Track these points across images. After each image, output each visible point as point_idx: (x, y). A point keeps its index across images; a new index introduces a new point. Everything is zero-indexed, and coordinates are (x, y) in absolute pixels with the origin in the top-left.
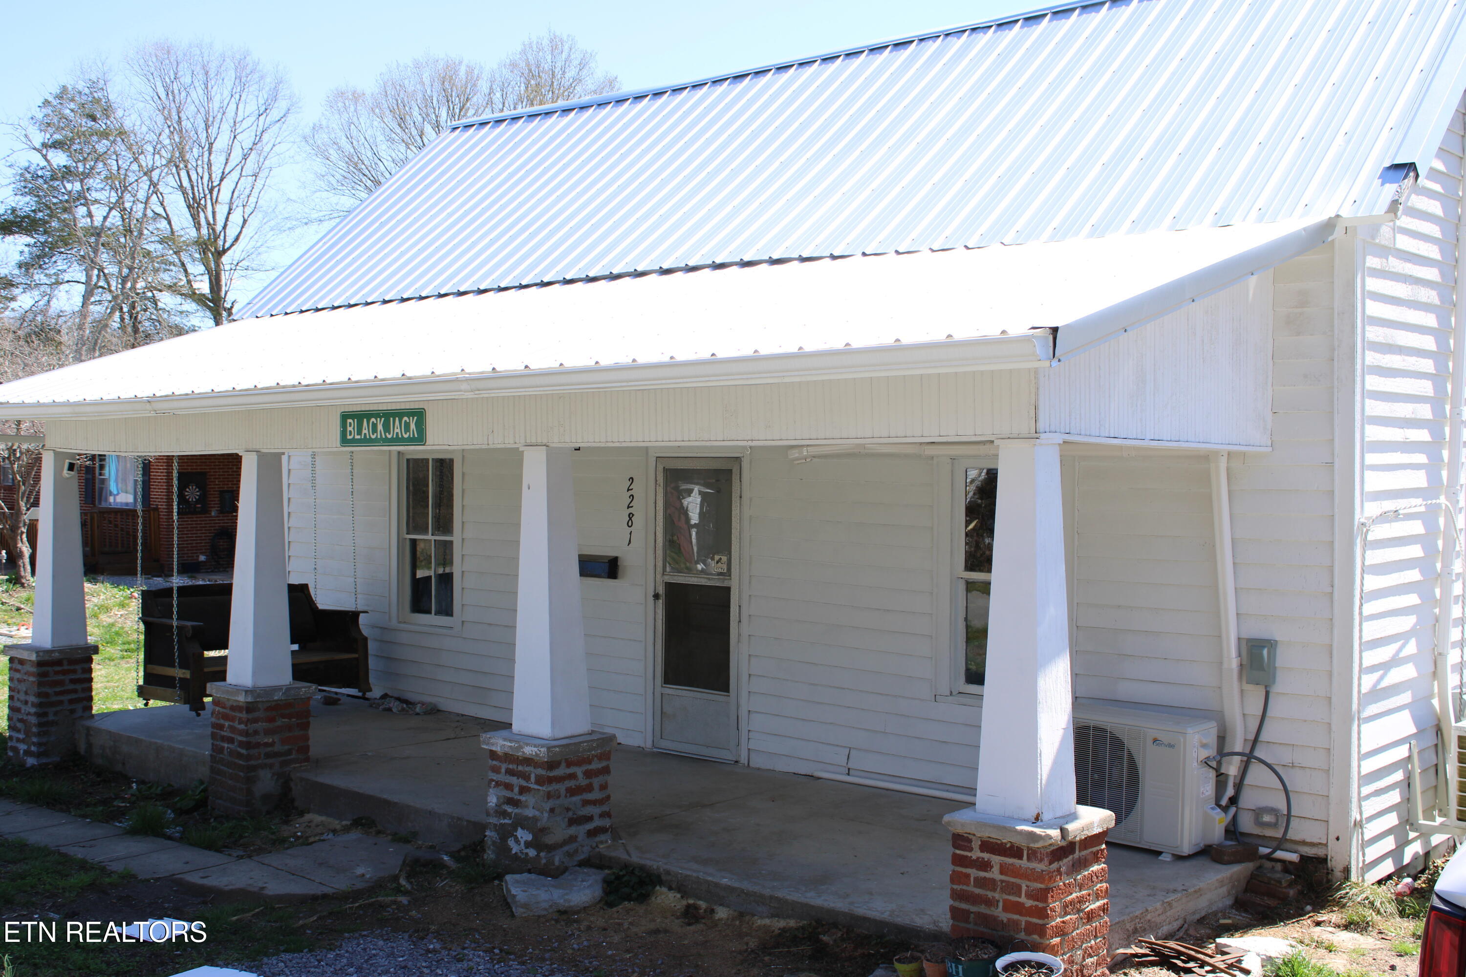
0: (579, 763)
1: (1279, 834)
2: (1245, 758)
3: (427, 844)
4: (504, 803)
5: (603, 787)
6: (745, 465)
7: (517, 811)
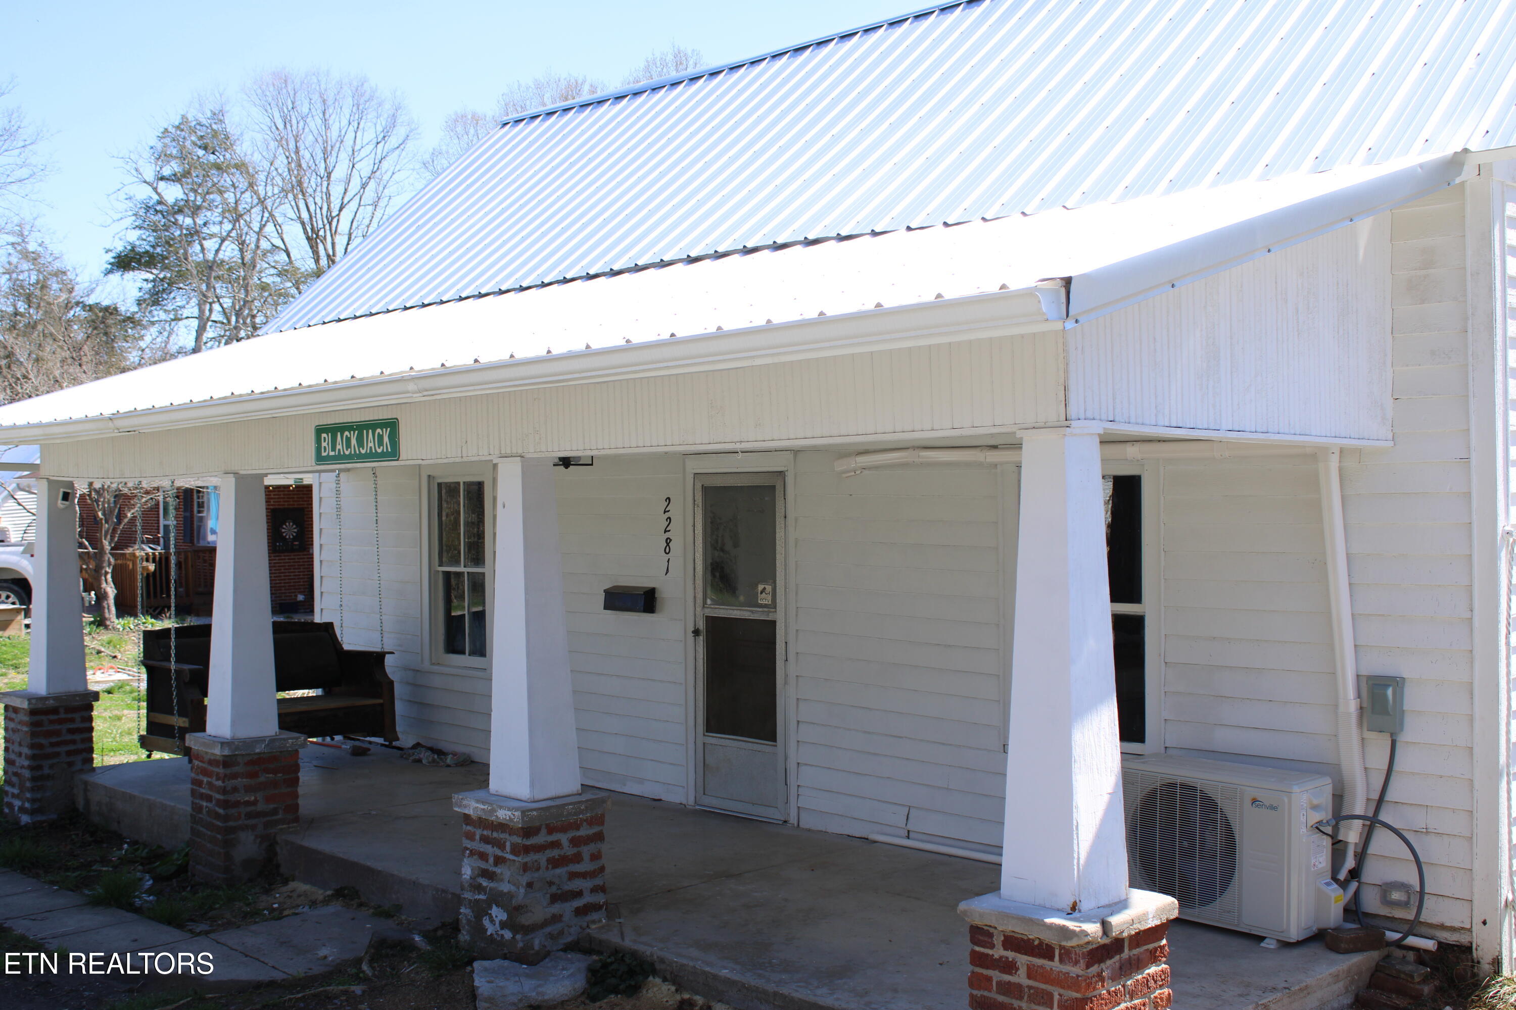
0: (564, 829)
1: (1411, 916)
2: (1368, 823)
3: (410, 919)
4: (478, 876)
5: (595, 857)
6: (790, 480)
7: (492, 885)
